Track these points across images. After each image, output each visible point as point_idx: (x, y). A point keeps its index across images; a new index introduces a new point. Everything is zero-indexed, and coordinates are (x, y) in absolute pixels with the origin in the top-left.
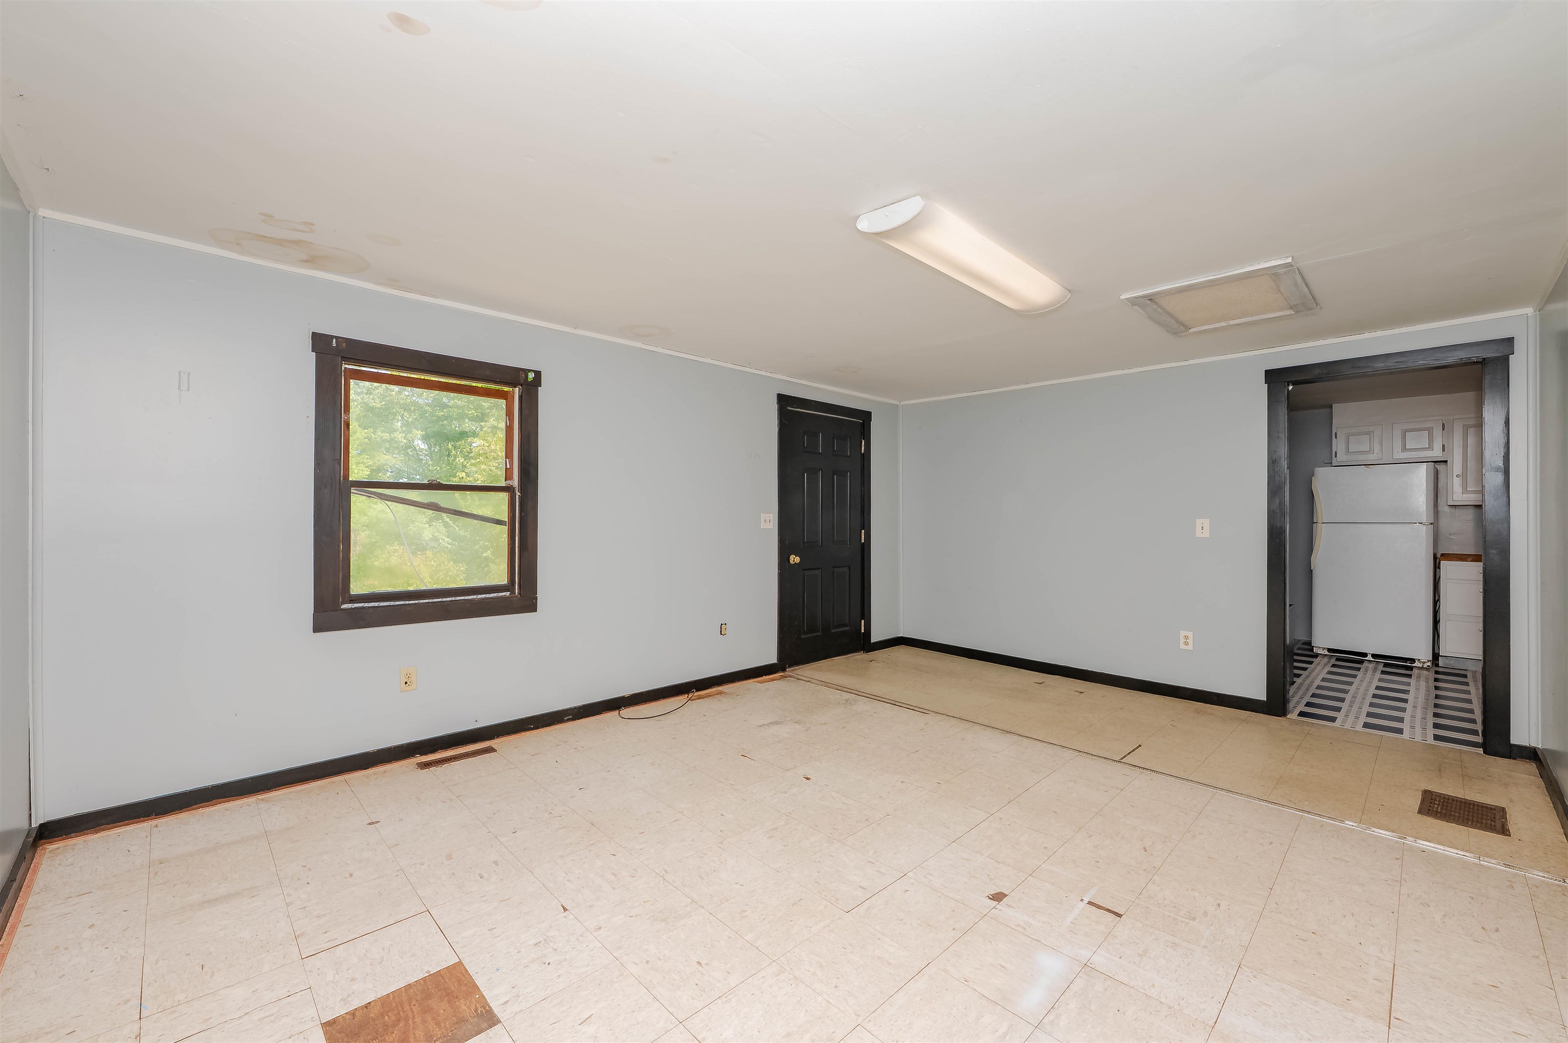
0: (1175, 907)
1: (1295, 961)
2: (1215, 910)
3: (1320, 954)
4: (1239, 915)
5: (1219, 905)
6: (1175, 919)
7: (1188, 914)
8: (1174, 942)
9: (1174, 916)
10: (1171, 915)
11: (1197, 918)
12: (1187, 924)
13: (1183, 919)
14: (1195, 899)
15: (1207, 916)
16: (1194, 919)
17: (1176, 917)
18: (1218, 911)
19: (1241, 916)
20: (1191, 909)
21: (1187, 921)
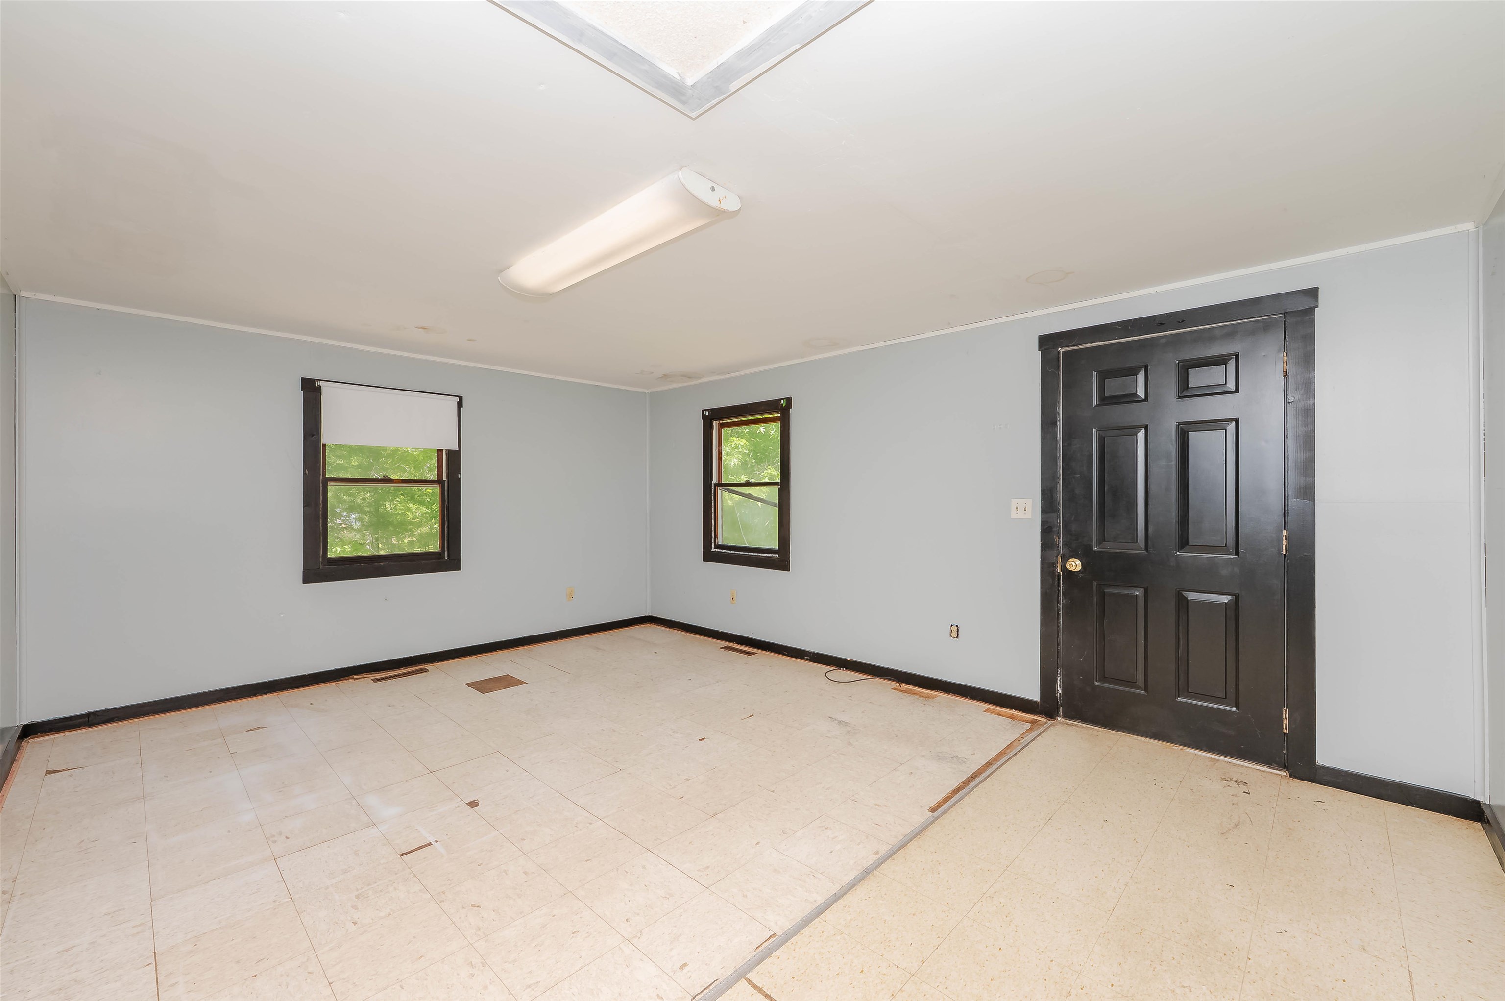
0: (381, 891)
1: (254, 938)
2: (352, 917)
3: (238, 962)
4: (330, 931)
5: (355, 923)
6: (369, 885)
7: (366, 896)
8: (349, 873)
9: (372, 886)
10: (375, 885)
11: (357, 900)
12: (357, 890)
13: (364, 890)
14: (377, 910)
15: (352, 907)
16: (357, 897)
17: (370, 887)
18: (349, 918)
19: (328, 932)
20: (370, 901)
21: (360, 891)
